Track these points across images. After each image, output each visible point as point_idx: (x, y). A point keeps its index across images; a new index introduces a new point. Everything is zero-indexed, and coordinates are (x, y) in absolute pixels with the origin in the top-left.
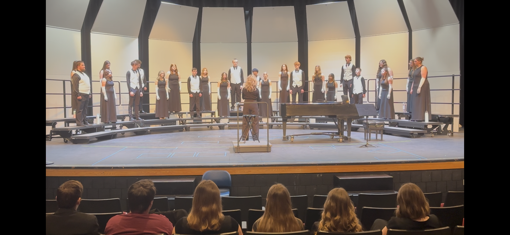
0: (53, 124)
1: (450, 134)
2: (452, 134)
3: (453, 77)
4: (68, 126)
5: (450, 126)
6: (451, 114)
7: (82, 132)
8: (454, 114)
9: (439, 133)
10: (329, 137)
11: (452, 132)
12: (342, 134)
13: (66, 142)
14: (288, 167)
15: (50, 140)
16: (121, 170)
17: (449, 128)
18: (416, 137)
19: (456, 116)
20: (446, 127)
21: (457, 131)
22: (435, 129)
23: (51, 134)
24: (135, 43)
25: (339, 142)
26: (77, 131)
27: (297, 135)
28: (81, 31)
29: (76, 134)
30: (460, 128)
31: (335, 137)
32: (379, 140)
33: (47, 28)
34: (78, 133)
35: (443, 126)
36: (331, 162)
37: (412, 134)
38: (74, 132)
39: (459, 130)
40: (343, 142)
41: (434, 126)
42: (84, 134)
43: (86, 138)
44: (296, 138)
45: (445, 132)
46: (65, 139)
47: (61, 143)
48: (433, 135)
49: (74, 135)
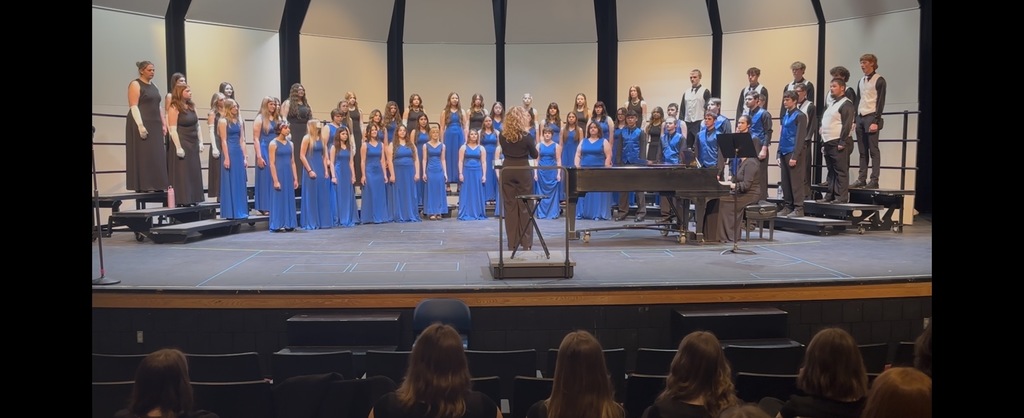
0: (114, 203)
1: (896, 229)
2: (901, 228)
3: (906, 114)
4: (144, 207)
5: (897, 212)
6: (899, 189)
7: (171, 220)
8: (906, 189)
9: (875, 226)
10: (658, 233)
11: (900, 225)
12: (686, 227)
13: (140, 240)
14: (581, 293)
15: (110, 236)
16: (255, 296)
17: (895, 216)
18: (829, 235)
19: (909, 193)
20: (888, 215)
21: (911, 223)
22: (867, 219)
23: (110, 225)
24: (274, 41)
25: (679, 243)
26: (160, 219)
27: (596, 230)
28: (166, 18)
29: (160, 224)
30: (914, 216)
31: (670, 233)
32: (766, 240)
33: (95, 12)
34: (164, 222)
35: (883, 212)
36: (667, 283)
37: (822, 228)
38: (155, 220)
39: (914, 221)
40: (687, 243)
41: (866, 213)
42: (175, 224)
43: (179, 233)
44: (595, 236)
45: (888, 224)
46: (137, 234)
47: (130, 241)
48: (863, 231)
49: (155, 225)
